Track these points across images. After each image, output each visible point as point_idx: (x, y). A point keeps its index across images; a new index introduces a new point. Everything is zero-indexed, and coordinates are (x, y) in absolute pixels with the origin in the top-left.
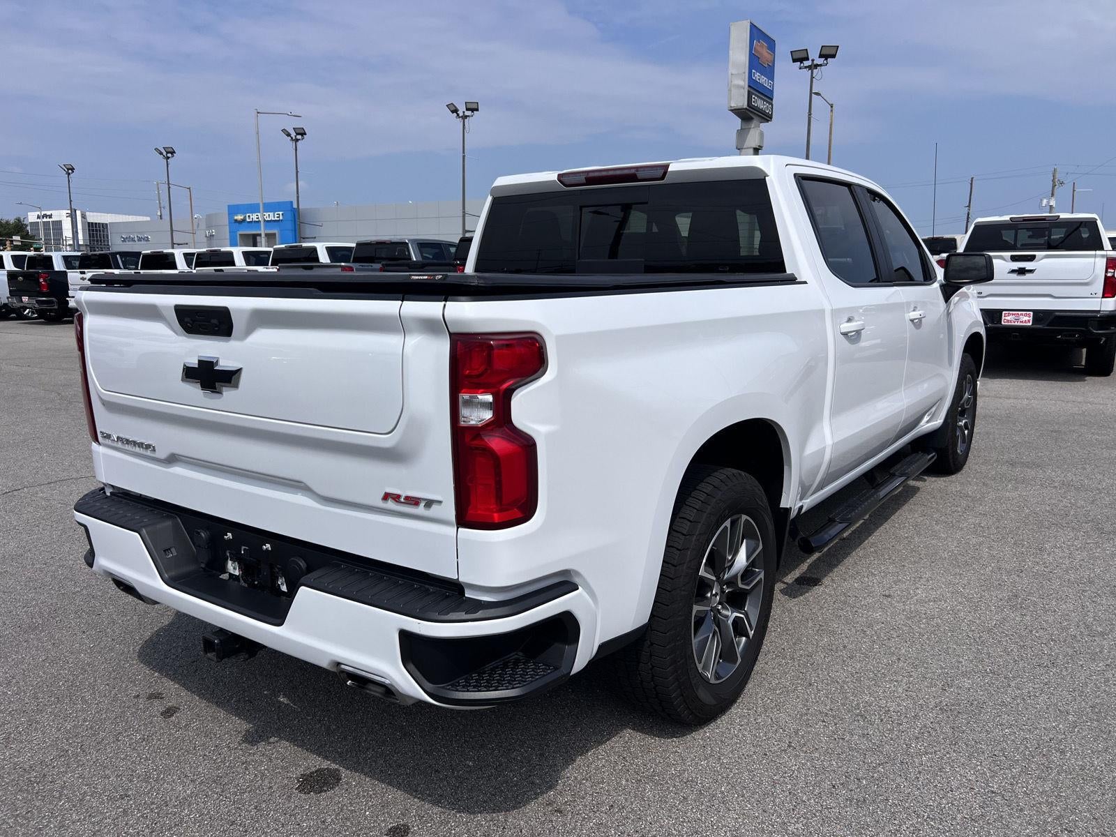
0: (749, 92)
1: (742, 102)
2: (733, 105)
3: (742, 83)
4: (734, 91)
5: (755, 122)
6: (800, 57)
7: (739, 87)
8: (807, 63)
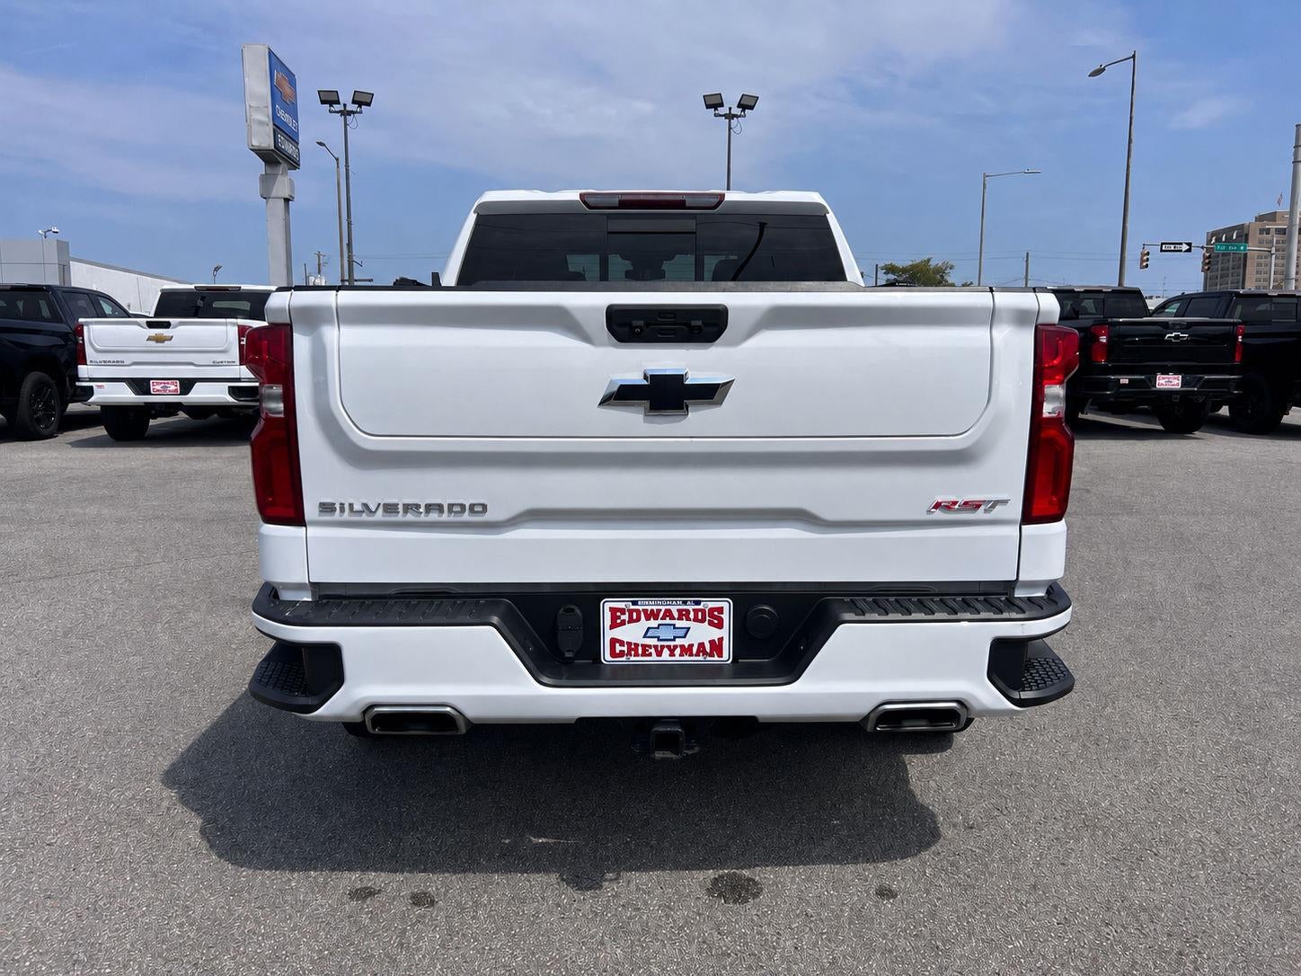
0: (274, 130)
1: (267, 142)
2: (255, 143)
3: (266, 119)
4: (255, 127)
5: (284, 165)
6: (329, 99)
7: (261, 123)
8: (337, 107)
